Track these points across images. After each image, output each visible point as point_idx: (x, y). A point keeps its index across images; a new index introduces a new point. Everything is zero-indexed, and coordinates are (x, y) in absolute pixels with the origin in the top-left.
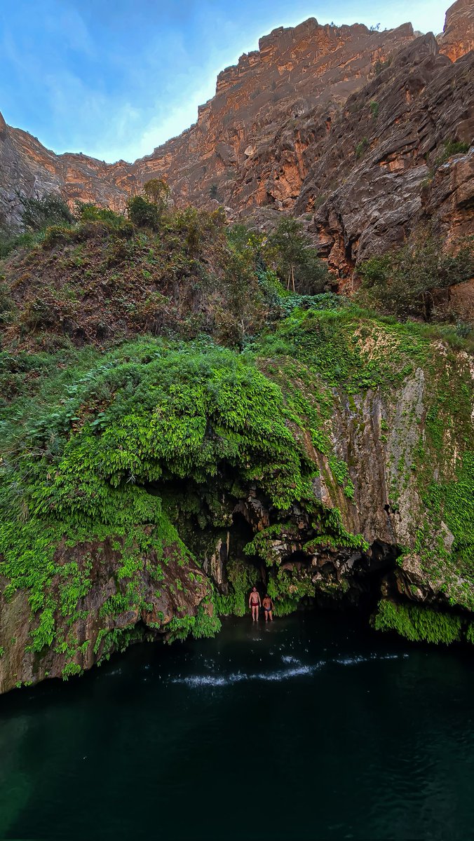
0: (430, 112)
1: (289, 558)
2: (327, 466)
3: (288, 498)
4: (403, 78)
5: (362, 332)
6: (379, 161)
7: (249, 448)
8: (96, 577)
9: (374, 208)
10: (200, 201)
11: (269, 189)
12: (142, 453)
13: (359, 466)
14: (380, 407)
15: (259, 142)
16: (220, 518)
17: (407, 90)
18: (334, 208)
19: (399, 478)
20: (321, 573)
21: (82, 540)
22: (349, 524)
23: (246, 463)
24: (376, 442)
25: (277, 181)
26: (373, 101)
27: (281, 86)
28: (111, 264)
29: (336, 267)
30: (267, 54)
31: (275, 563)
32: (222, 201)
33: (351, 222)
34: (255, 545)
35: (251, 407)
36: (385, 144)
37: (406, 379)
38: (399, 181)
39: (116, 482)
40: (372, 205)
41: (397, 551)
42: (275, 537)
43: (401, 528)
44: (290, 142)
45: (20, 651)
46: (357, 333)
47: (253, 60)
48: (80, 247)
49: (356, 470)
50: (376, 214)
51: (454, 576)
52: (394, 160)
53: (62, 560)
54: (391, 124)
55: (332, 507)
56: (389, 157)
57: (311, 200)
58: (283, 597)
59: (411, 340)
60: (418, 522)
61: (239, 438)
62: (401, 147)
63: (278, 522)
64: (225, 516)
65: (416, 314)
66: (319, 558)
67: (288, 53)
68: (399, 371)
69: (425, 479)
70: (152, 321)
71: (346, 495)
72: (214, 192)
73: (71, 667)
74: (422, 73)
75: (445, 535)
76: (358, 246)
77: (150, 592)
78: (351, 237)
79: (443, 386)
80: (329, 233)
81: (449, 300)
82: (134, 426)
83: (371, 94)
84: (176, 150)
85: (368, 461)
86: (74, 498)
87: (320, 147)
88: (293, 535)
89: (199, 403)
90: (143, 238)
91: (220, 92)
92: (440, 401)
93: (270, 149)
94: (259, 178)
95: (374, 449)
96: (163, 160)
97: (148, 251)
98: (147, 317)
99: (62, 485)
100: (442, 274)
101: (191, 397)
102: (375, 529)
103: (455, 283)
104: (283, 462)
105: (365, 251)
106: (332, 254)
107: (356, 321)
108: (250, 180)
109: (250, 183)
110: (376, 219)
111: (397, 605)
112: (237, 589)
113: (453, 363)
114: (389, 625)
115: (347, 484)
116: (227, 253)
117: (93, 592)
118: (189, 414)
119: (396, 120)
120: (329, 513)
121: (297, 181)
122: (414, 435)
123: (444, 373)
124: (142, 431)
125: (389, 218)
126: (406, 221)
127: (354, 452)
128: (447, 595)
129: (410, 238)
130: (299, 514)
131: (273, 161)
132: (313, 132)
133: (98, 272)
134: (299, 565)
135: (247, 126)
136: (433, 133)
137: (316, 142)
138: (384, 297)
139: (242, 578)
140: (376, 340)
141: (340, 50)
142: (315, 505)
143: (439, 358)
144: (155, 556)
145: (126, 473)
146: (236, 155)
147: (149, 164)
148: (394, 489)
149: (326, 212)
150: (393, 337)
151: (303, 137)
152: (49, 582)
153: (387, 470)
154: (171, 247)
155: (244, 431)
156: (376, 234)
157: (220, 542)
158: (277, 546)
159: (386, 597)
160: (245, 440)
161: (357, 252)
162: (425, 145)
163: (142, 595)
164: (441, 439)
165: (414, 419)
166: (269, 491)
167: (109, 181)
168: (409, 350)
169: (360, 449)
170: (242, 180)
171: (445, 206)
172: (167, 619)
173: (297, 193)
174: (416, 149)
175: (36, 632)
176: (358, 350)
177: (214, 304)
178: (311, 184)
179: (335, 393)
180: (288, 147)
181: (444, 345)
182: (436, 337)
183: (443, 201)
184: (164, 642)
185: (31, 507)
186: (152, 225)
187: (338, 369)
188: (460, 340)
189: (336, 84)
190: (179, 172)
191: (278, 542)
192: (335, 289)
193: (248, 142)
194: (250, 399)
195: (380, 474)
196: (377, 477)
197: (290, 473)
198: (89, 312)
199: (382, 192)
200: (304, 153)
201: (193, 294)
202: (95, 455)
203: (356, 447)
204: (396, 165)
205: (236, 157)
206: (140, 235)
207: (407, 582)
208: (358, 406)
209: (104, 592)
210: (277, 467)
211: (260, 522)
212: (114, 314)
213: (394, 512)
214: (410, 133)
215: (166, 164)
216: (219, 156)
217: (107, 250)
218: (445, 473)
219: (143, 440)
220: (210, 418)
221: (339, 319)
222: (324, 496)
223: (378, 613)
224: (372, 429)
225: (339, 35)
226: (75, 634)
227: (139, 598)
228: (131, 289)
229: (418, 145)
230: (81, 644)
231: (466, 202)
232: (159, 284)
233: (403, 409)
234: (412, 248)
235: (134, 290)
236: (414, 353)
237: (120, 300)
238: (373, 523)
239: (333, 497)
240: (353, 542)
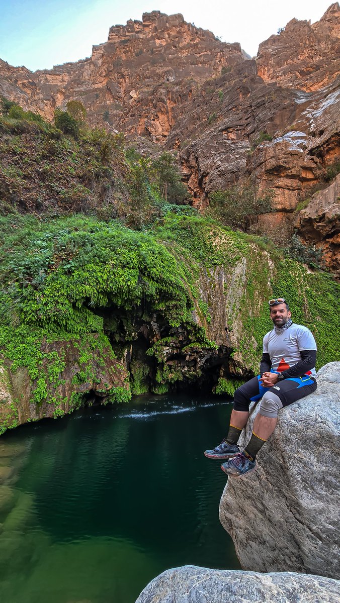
0: (252, 110)
1: (171, 357)
2: (197, 305)
3: (179, 320)
4: (239, 83)
5: (213, 233)
6: (223, 130)
7: (161, 290)
8: (67, 361)
9: (218, 158)
10: (93, 119)
11: (147, 126)
12: (99, 288)
13: (213, 307)
14: (223, 276)
15: (141, 89)
16: (130, 335)
17: (241, 92)
18: (193, 152)
19: (233, 314)
20: (188, 366)
21: (56, 339)
22: (209, 336)
23: (157, 299)
24: (222, 295)
25: (153, 122)
26: (220, 90)
27: (157, 54)
28: (44, 157)
29: (192, 190)
30: (148, 26)
31: (163, 361)
32: (112, 124)
33: (204, 164)
34: (154, 349)
35: (164, 267)
36: (226, 121)
37: (237, 262)
38: (233, 146)
39: (79, 304)
40: (218, 157)
41: (231, 350)
42: (166, 344)
43: (234, 339)
44: (164, 97)
45: (27, 402)
46: (211, 233)
47: (137, 26)
48: (17, 138)
49: (212, 309)
50: (219, 163)
51: (257, 362)
52: (231, 132)
53: (47, 350)
54: (231, 109)
55: (202, 326)
56: (229, 130)
57: (177, 142)
58: (164, 381)
59: (240, 242)
60: (241, 336)
61: (156, 285)
62: (236, 126)
63: (168, 336)
64: (133, 334)
65: (240, 227)
66: (190, 355)
67: (163, 31)
68: (234, 258)
69: (245, 314)
70: (79, 204)
71: (207, 321)
72: (106, 117)
73: (59, 411)
74: (249, 84)
75: (253, 343)
76: (207, 180)
77: (99, 372)
78: (203, 173)
79: (255, 268)
80: (189, 167)
81: (257, 222)
82: (95, 271)
83: (219, 85)
84: (72, 72)
85: (217, 304)
86: (54, 312)
87: (183, 107)
88: (176, 344)
89: (135, 261)
90: (67, 142)
91: (110, 41)
92: (254, 275)
93: (150, 98)
94: (140, 116)
95: (220, 299)
96: (60, 77)
97: (71, 153)
98: (75, 201)
99: (46, 304)
100: (257, 208)
101: (130, 257)
102: (221, 339)
103: (262, 213)
104: (178, 300)
105: (211, 184)
106: (190, 181)
107: (210, 226)
108: (134, 115)
109: (134, 118)
110: (219, 166)
111: (228, 380)
112: (136, 379)
113: (261, 256)
114: (223, 390)
115: (208, 316)
116: (126, 166)
117: (67, 370)
118: (129, 268)
119: (233, 108)
120: (200, 329)
121: (167, 126)
122: (241, 292)
123: (256, 261)
124: (100, 274)
125: (227, 167)
126: (236, 172)
127: (211, 299)
128: (253, 371)
129: (238, 183)
130: (181, 331)
131: (151, 107)
132: (180, 96)
133: (34, 161)
134: (176, 362)
135: (132, 75)
136: (254, 123)
137: (182, 103)
138: (223, 215)
139: (140, 372)
140: (221, 239)
141: (197, 44)
142: (192, 326)
143: (254, 253)
144: (99, 352)
145: (88, 299)
146: (122, 92)
147: (49, 77)
148: (230, 320)
149: (188, 153)
150: (230, 238)
151: (172, 97)
152: (41, 362)
153: (227, 310)
154: (88, 154)
155: (160, 280)
156: (219, 175)
157: (126, 351)
158: (166, 350)
159: (222, 376)
160: (159, 286)
161: (206, 183)
162: (249, 128)
163: (94, 373)
164: (253, 295)
165: (241, 284)
166: (167, 317)
167: (11, 80)
168: (238, 247)
169: (213, 298)
170: (128, 113)
171: (259, 169)
172: (110, 387)
173: (166, 134)
174: (244, 129)
175: (36, 391)
176: (211, 243)
177: (118, 200)
178: (178, 131)
179: (200, 266)
180: (163, 101)
181: (256, 246)
182: (252, 242)
183: (258, 166)
184: (102, 404)
185: (23, 317)
186: (74, 135)
187: (201, 252)
188: (264, 245)
189: (193, 66)
190: (75, 91)
191: (167, 348)
192: (191, 203)
193: (133, 87)
194: (163, 262)
195: (224, 311)
196: (222, 313)
197: (181, 307)
198: (27, 190)
199: (223, 150)
200: (173, 108)
201: (105, 190)
202: (68, 286)
203: (211, 296)
204: (232, 136)
205: (122, 94)
206: (65, 139)
207: (235, 366)
208: (212, 274)
209: (73, 369)
210: (174, 303)
211: (155, 337)
212: (47, 194)
213: (230, 331)
214: (241, 119)
215: (63, 81)
216: (109, 89)
217: (41, 146)
218: (255, 312)
219: (100, 280)
220: (141, 271)
221: (201, 223)
222: (197, 321)
223: (218, 384)
224: (219, 287)
225: (197, 33)
226: (60, 392)
227: (93, 375)
228: (60, 178)
229: (245, 127)
230: (63, 399)
231: (270, 170)
232: (82, 179)
233: (235, 278)
234: (240, 189)
235: (63, 179)
236: (241, 249)
237: (52, 184)
238: (220, 336)
239: (202, 322)
240: (211, 345)
